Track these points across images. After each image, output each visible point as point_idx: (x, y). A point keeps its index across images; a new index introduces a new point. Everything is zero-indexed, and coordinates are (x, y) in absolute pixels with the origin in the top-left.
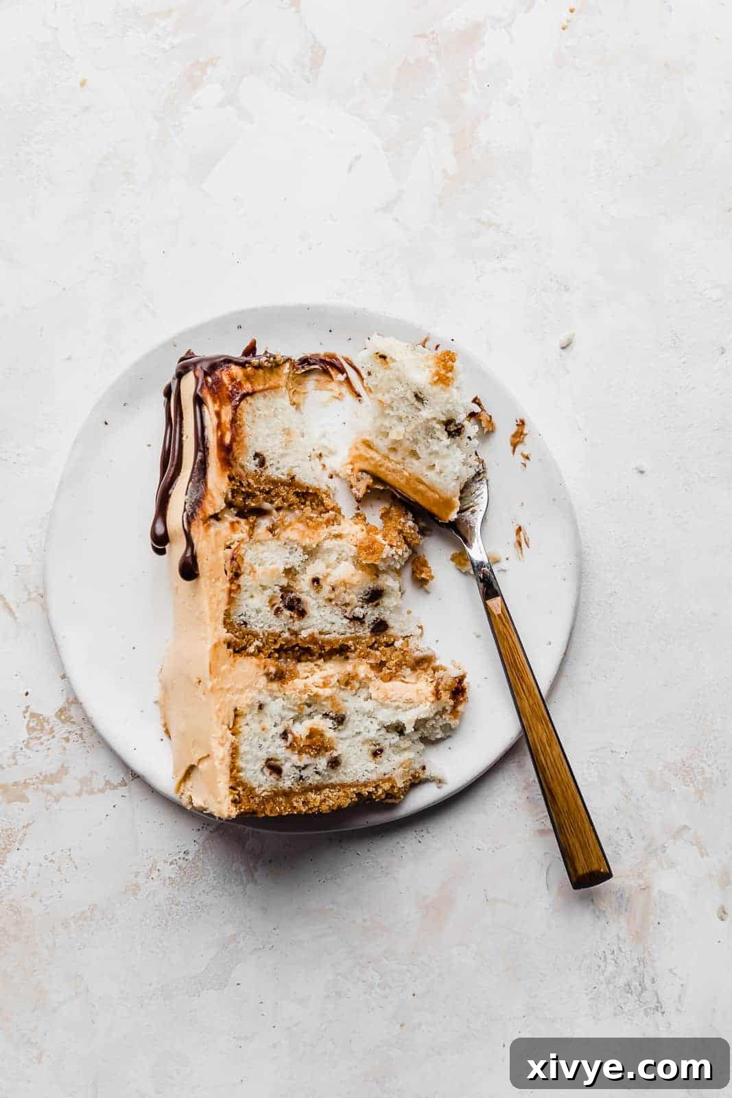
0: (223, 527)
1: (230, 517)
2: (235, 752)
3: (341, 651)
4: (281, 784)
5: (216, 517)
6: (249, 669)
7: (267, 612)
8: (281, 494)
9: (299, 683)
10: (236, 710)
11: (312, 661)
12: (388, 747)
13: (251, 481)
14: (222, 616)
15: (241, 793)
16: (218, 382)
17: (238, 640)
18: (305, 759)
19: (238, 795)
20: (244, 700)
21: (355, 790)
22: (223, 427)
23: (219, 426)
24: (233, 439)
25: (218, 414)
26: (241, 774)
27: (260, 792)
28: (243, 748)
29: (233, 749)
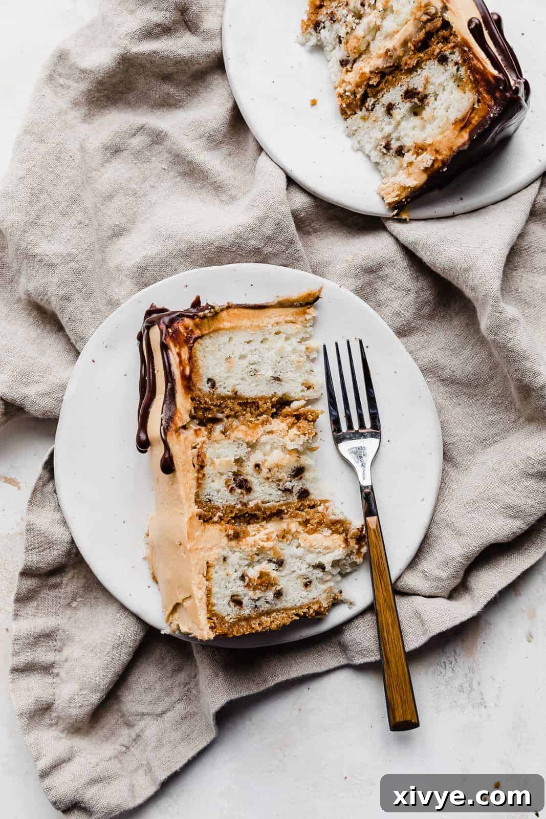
0: (189, 434)
1: (194, 426)
2: (209, 593)
3: (278, 514)
4: (242, 612)
5: (184, 427)
6: (215, 534)
7: (225, 492)
8: (229, 406)
9: (250, 540)
10: (208, 563)
11: (257, 523)
12: (315, 579)
13: (207, 399)
14: (193, 497)
15: (216, 621)
16: (177, 332)
17: (206, 513)
18: (258, 594)
19: (214, 623)
20: (213, 555)
21: (294, 611)
22: (183, 364)
23: (181, 362)
24: (191, 371)
25: (179, 355)
26: (214, 608)
27: (228, 620)
28: (214, 590)
29: (208, 591)
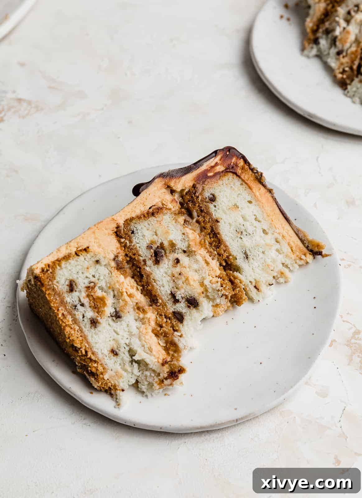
4: (66, 295)
6: (112, 245)
8: (205, 218)
10: (88, 247)
11: (137, 284)
12: (121, 357)
13: (200, 197)
14: (128, 217)
15: (49, 272)
17: (122, 231)
19: (47, 270)
21: (87, 346)
22: (213, 169)
23: (212, 167)
24: (211, 177)
25: (216, 164)
26: (58, 267)
27: (55, 283)
29: (68, 255)
